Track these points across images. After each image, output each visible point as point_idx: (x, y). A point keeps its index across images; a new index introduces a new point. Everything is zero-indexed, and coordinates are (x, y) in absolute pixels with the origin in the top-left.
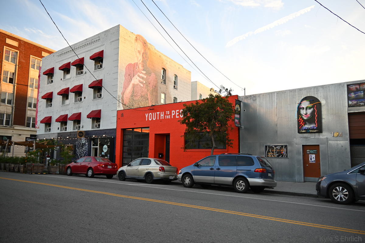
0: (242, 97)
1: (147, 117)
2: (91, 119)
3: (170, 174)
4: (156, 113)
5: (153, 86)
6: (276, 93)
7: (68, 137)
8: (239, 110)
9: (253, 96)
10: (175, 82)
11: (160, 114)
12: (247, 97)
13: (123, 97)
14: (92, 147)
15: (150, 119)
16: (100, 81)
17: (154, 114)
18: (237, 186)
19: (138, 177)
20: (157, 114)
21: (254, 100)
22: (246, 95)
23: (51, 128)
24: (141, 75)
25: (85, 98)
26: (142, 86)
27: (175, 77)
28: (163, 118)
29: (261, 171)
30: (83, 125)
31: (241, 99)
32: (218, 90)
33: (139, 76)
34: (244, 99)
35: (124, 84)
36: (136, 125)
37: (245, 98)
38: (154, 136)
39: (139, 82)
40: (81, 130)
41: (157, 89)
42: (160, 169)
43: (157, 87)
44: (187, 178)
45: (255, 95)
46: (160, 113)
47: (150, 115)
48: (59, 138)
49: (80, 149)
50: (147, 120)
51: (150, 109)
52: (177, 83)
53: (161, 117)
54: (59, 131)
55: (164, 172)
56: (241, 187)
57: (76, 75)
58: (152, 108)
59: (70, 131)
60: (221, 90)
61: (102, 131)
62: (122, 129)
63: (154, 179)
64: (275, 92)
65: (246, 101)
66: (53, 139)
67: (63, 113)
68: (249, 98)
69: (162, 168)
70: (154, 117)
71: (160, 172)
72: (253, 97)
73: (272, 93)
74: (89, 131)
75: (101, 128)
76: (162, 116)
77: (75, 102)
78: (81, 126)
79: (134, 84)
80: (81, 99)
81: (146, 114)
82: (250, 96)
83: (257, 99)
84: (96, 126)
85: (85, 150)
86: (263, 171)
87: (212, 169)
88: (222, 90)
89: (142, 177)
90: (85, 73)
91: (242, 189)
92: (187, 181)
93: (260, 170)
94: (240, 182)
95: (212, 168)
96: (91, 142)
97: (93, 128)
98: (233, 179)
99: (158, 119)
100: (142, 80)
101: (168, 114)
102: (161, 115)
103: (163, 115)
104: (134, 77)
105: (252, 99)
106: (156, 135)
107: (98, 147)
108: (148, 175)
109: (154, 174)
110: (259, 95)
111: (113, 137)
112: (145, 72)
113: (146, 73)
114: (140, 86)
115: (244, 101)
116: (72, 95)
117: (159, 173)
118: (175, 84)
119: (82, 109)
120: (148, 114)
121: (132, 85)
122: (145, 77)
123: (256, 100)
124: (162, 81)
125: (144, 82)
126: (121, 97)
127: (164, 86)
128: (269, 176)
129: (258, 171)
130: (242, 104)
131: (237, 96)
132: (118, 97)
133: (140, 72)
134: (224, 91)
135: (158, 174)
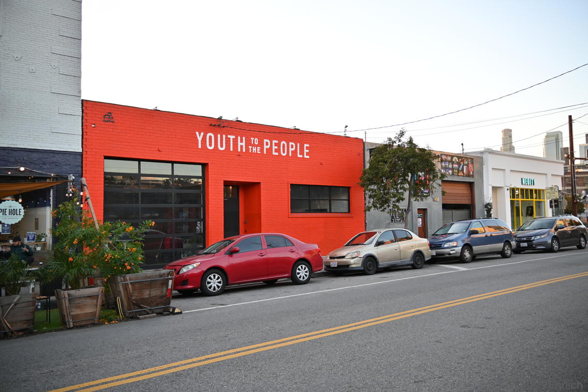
1: (200, 139)
4: (227, 136)
11: (235, 141)
17: (221, 138)
20: (228, 140)
28: (244, 151)
46: (237, 137)
50: (200, 147)
62: (105, 157)
70: (221, 143)
76: (242, 146)
81: (197, 133)
99: (232, 150)
101: (257, 143)
102: (240, 144)
103: (244, 144)
120: (202, 134)
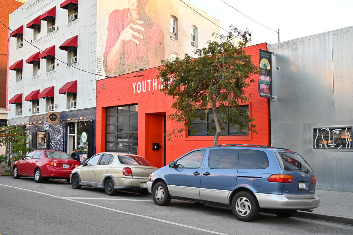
0: (273, 46)
1: (134, 87)
2: (66, 95)
3: (142, 180)
4: (147, 81)
5: (156, 43)
6: (331, 34)
7: (40, 122)
8: (269, 68)
9: (291, 43)
10: (194, 37)
11: (151, 83)
12: (281, 45)
13: (106, 60)
14: (69, 135)
15: (139, 91)
16: (75, 39)
17: (144, 83)
18: (236, 207)
19: (95, 184)
20: (147, 83)
21: (294, 50)
22: (280, 42)
23: (22, 109)
24: (136, 26)
25: (58, 65)
26: (138, 43)
27: (194, 30)
28: (156, 89)
29: (281, 180)
30: (57, 104)
31: (272, 50)
32: (226, 34)
33: (131, 28)
34: (277, 48)
35: (107, 42)
36: (119, 101)
37: (278, 46)
38: (144, 116)
39: (133, 37)
40: (56, 111)
41: (164, 47)
42: (124, 171)
43: (164, 44)
44: (160, 188)
45: (296, 40)
46: (152, 80)
47: (139, 84)
48: (31, 123)
49: (55, 138)
50: (134, 93)
51: (138, 76)
52: (197, 38)
53: (153, 86)
54: (30, 114)
55: (132, 177)
56: (243, 209)
57: (48, 33)
58: (139, 74)
59: (42, 114)
60: (230, 33)
61: (79, 112)
62: (103, 108)
63: (116, 187)
64: (329, 32)
65: (280, 52)
66: (25, 124)
67: (34, 89)
68: (286, 47)
69: (128, 169)
70: (144, 87)
71: (125, 176)
72: (293, 44)
73: (324, 34)
74: (63, 112)
75: (78, 107)
76: (155, 86)
77: (47, 72)
78: (55, 106)
79: (124, 41)
80: (54, 66)
81: (133, 84)
82: (288, 43)
83: (299, 46)
84: (72, 105)
85: (60, 140)
86: (284, 180)
87: (196, 174)
88: (233, 32)
89: (100, 185)
90: (57, 29)
91: (246, 213)
92: (160, 194)
93: (280, 178)
94: (243, 201)
95: (197, 172)
96: (67, 128)
97: (68, 107)
98: (230, 193)
99: (149, 90)
100: (137, 35)
102: (154, 84)
103: (156, 84)
104: (123, 30)
105: (290, 48)
106: (147, 115)
107: (76, 135)
108: (107, 181)
109: (116, 181)
110: (302, 40)
111: (91, 120)
112: (142, 22)
113: (144, 24)
114: (134, 43)
115: (277, 53)
116: (43, 62)
117: (123, 179)
118: (194, 40)
119: (55, 81)
120: (135, 83)
121: (122, 41)
122: (143, 29)
123: (297, 48)
124: (172, 35)
125: (142, 37)
126: (102, 60)
127: (176, 43)
128: (302, 189)
129: (275, 180)
130: (273, 58)
131: (266, 44)
132: (97, 60)
133: (133, 23)
134: (236, 34)
135: (121, 180)
